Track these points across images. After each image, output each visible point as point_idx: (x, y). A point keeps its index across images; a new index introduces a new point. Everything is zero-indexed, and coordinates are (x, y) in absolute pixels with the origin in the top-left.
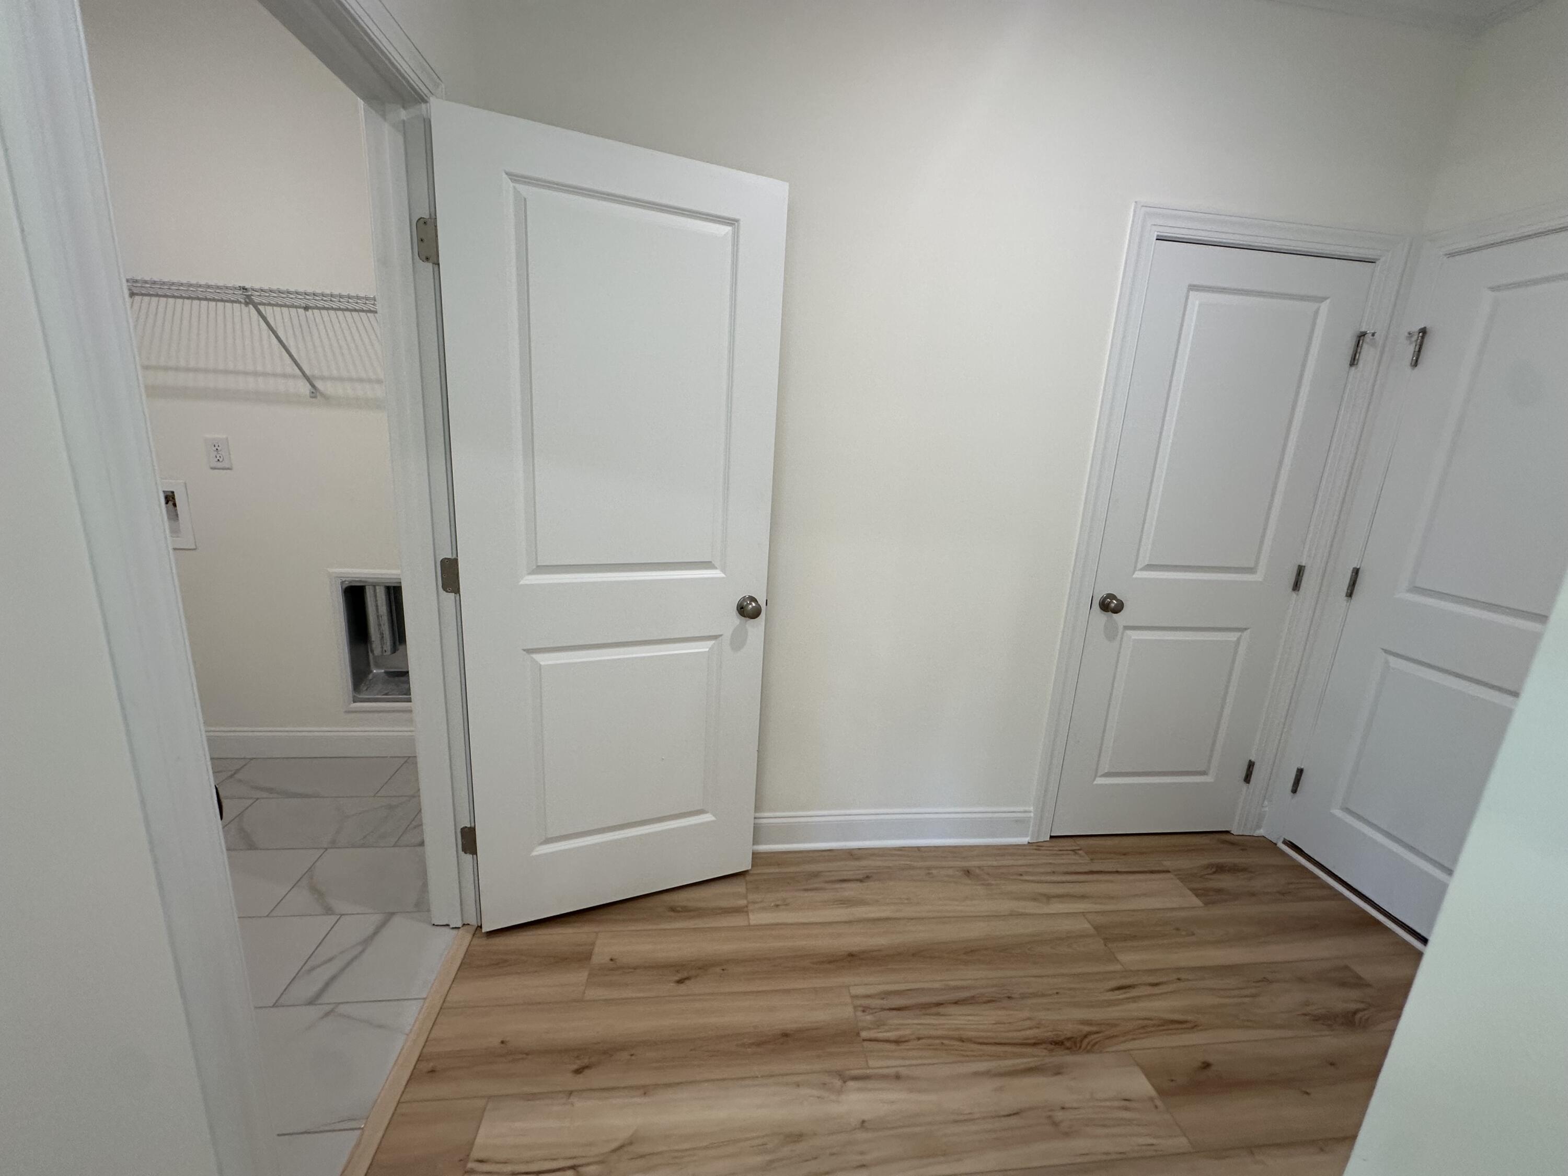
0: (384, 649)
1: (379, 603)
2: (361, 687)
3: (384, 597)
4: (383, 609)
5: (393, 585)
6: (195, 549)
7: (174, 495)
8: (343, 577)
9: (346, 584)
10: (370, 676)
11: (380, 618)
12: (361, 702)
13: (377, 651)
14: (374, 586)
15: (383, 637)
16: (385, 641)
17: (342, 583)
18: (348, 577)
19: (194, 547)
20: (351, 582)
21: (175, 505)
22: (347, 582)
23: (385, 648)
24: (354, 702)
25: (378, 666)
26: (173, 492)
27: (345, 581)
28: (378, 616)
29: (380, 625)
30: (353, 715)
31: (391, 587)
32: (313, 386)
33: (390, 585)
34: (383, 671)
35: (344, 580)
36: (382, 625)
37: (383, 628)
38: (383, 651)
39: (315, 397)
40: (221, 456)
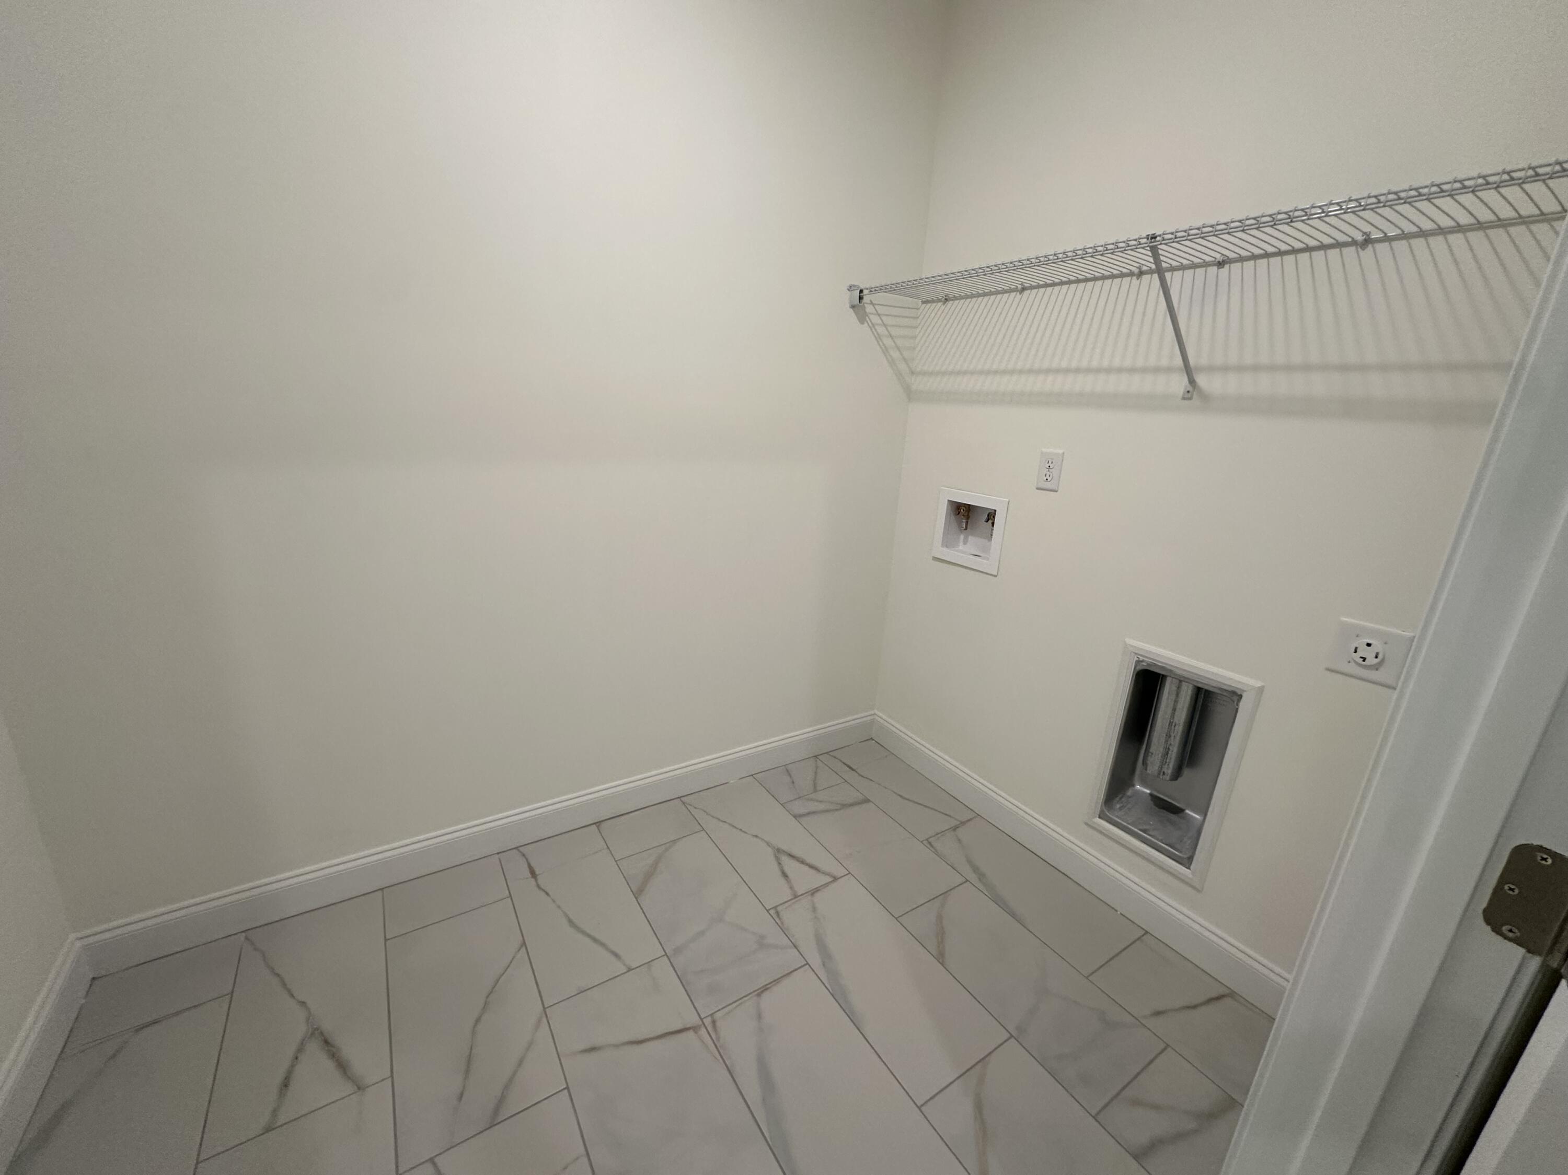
0: (1163, 770)
1: (1179, 706)
2: (1115, 801)
3: (1188, 698)
4: (1182, 716)
5: (1206, 688)
6: (996, 576)
7: (995, 514)
8: (1141, 655)
9: (1143, 666)
10: (1129, 792)
11: (1173, 727)
12: (1107, 821)
13: (1153, 768)
14: (1181, 680)
15: (1167, 753)
16: (1168, 761)
17: (1138, 662)
18: (1146, 657)
19: (996, 574)
20: (1148, 665)
21: (993, 524)
22: (1144, 664)
23: (1165, 770)
24: (1100, 817)
25: (1144, 783)
26: (995, 511)
27: (1143, 661)
28: (1170, 724)
29: (1169, 736)
30: (1091, 831)
31: (1203, 689)
32: (1192, 382)
33: (1200, 685)
34: (1148, 791)
35: (1141, 658)
36: (1172, 738)
37: (1172, 741)
38: (1161, 772)
39: (1190, 399)
40: (1051, 475)
